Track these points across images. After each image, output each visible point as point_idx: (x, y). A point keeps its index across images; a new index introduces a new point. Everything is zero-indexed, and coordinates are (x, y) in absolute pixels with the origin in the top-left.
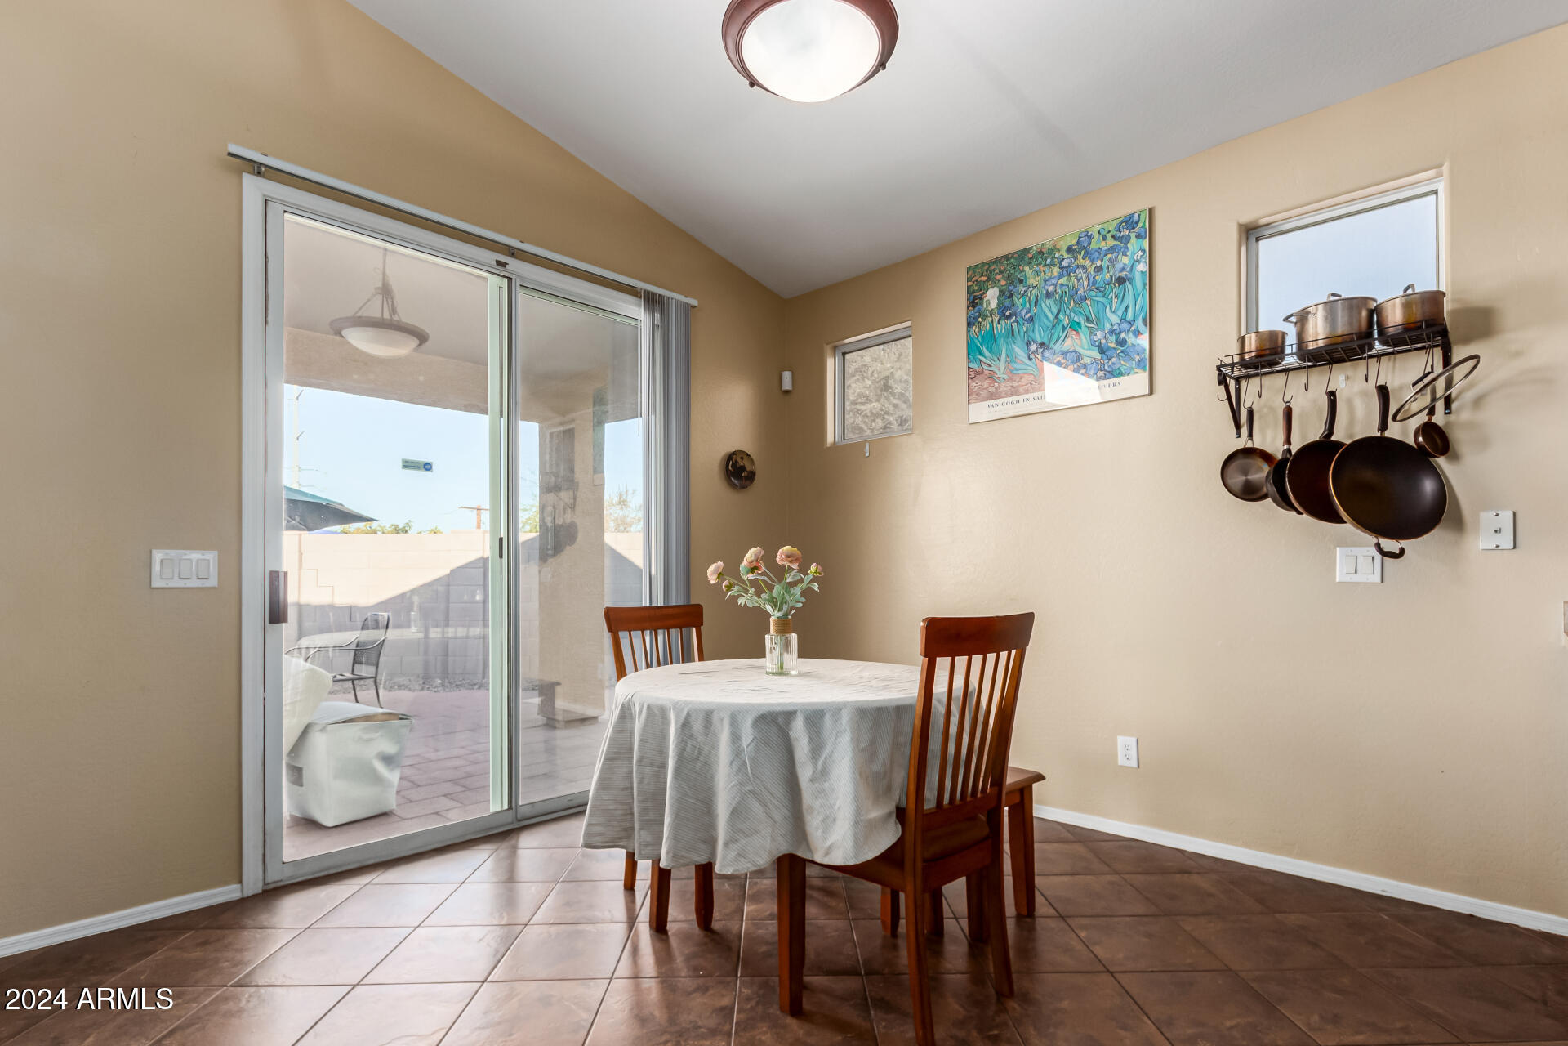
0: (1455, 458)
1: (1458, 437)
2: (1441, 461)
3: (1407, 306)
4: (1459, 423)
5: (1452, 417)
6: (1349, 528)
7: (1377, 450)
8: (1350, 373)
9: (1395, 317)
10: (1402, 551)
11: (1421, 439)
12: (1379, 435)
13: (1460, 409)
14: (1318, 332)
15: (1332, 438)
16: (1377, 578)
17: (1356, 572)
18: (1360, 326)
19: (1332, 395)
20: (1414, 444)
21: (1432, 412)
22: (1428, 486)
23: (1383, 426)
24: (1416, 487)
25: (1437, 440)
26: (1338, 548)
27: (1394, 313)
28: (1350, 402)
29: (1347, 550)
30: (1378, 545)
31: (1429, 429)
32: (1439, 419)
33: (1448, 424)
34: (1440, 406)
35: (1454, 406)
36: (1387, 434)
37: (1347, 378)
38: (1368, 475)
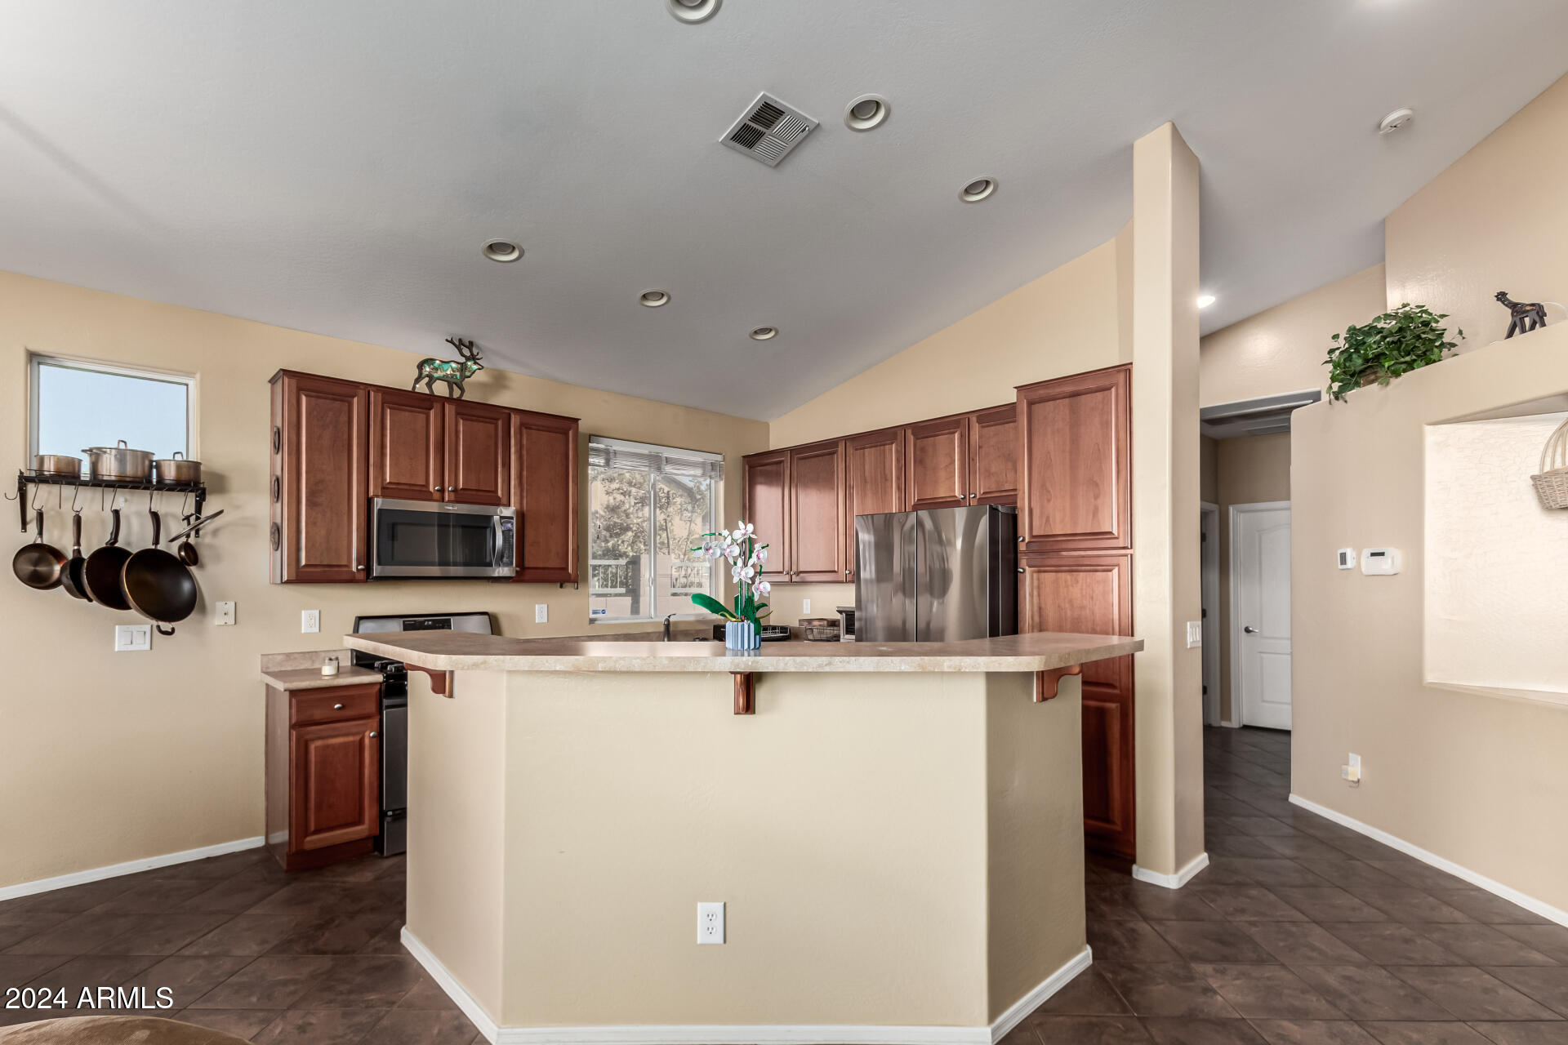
0: (202, 567)
1: (203, 553)
2: (193, 569)
3: (179, 467)
4: (205, 542)
5: (199, 540)
6: (133, 613)
7: (153, 560)
8: (128, 497)
9: (170, 474)
10: (173, 630)
11: (183, 553)
12: (153, 547)
13: (205, 534)
14: (109, 468)
15: (116, 545)
16: (147, 647)
17: (132, 643)
18: (144, 471)
19: (116, 513)
20: (178, 556)
21: (188, 536)
22: (186, 586)
23: (156, 541)
24: (178, 586)
25: (191, 555)
26: (117, 627)
27: (170, 470)
28: (128, 518)
29: (125, 627)
30: (158, 627)
31: (187, 547)
32: (192, 540)
33: (197, 543)
34: (193, 533)
35: (201, 532)
36: (160, 547)
37: (126, 501)
38: (150, 577)
